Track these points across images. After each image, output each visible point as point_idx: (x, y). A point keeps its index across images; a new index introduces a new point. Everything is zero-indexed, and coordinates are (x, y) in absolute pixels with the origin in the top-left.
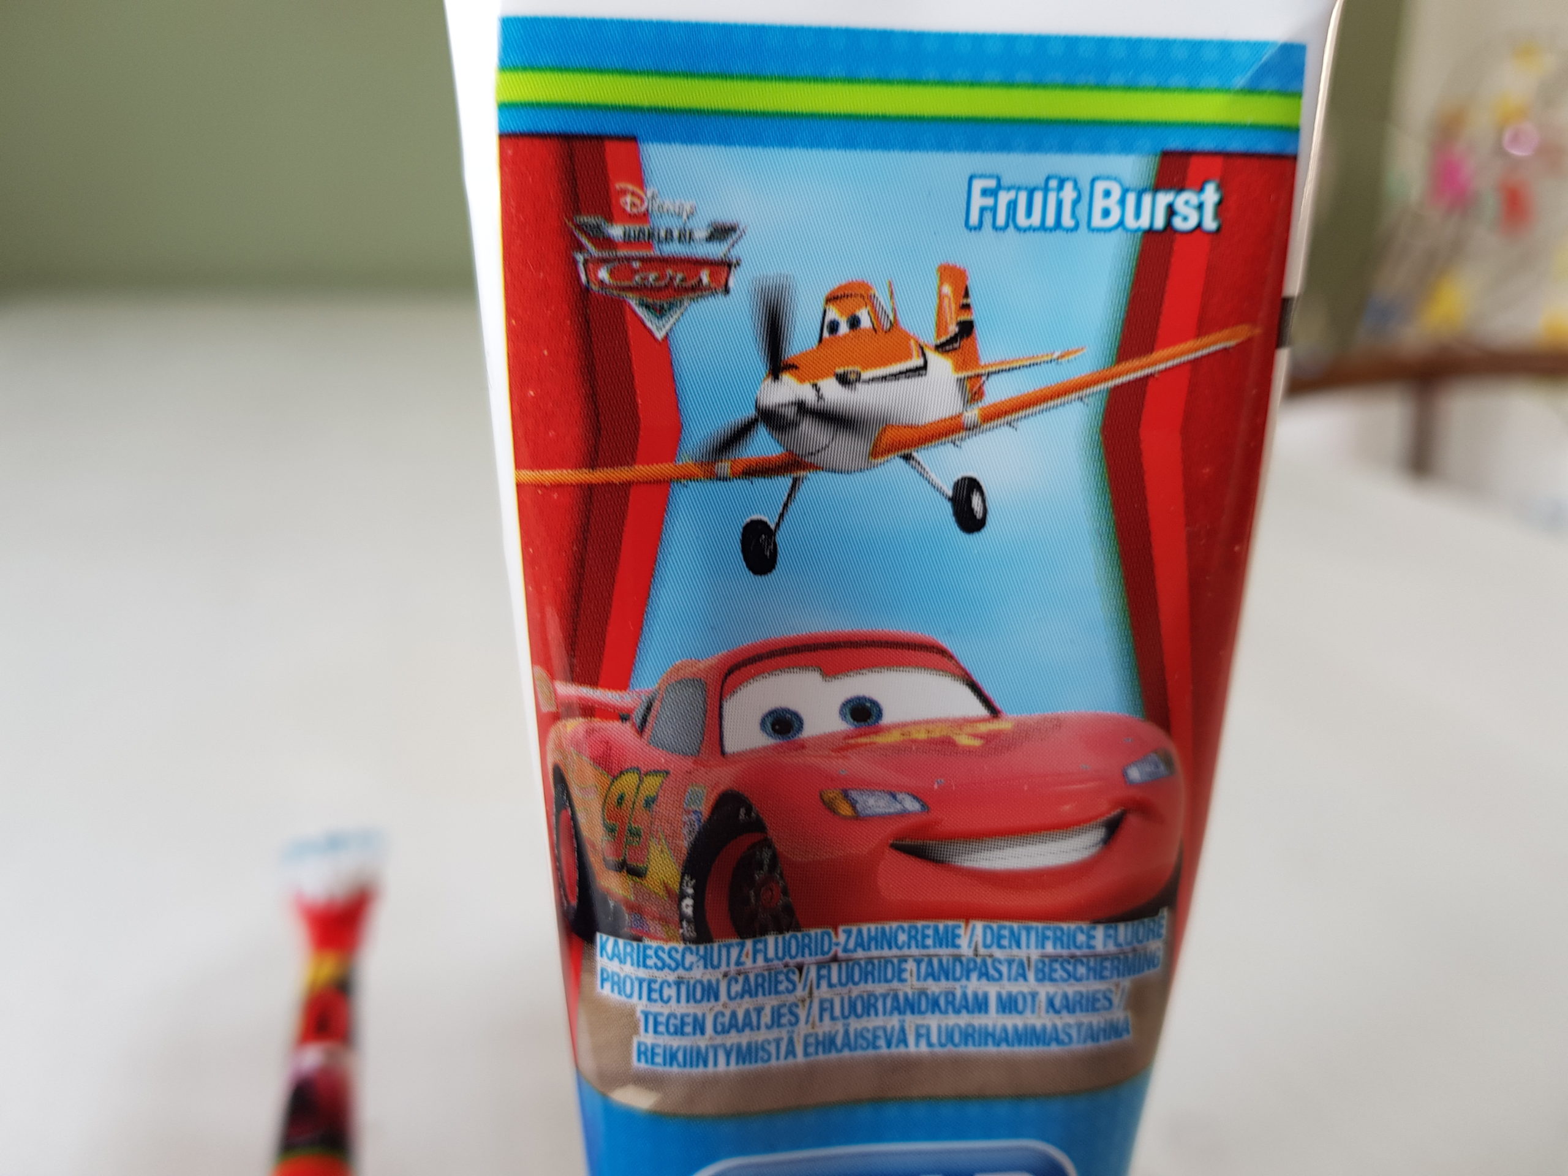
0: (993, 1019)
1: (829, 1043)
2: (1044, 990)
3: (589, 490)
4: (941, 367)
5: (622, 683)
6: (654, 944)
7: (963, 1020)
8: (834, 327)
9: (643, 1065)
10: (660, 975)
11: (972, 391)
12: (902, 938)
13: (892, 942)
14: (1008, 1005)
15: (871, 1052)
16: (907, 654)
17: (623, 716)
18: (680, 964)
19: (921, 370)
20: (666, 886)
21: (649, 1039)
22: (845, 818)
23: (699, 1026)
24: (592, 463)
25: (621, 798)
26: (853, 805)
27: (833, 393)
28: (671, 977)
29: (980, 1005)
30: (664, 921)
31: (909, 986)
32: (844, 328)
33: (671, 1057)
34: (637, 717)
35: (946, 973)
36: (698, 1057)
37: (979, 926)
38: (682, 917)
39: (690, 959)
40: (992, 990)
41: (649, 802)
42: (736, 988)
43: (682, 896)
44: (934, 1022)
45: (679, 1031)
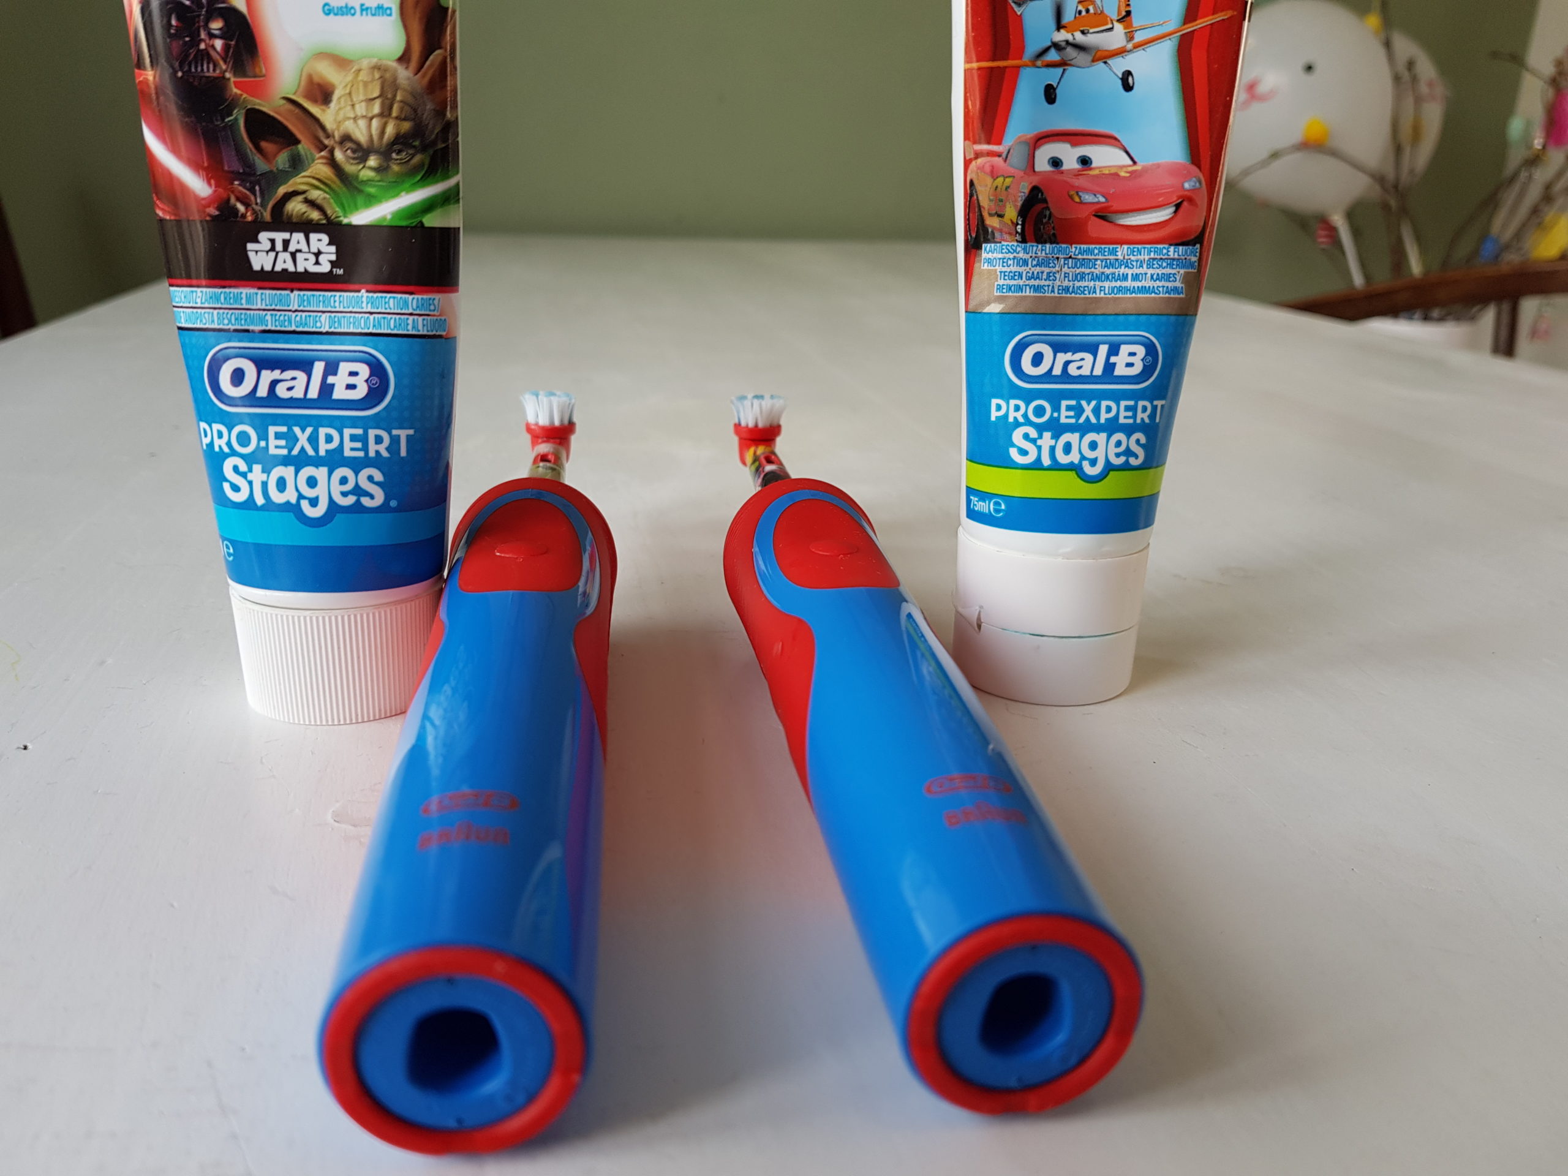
0: (1129, 283)
1: (1067, 289)
2: (1150, 272)
3: (991, 69)
4: (1119, 28)
5: (999, 143)
6: (1006, 243)
7: (1118, 284)
8: (1080, 12)
9: (998, 294)
10: (1007, 256)
11: (1130, 37)
12: (1096, 251)
13: (1092, 253)
14: (1136, 277)
15: (1082, 296)
16: (1102, 139)
17: (999, 155)
18: (1015, 251)
19: (1111, 29)
20: (1011, 220)
21: (1001, 282)
22: (1077, 202)
23: (1020, 276)
24: (994, 60)
25: (997, 187)
26: (1080, 197)
27: (1079, 37)
28: (1011, 256)
29: (1125, 278)
30: (1010, 234)
31: (1097, 271)
32: (1084, 13)
33: (1010, 288)
34: (1004, 155)
35: (1112, 265)
36: (1020, 288)
37: (1125, 247)
38: (1017, 232)
39: (1019, 249)
40: (1130, 272)
41: (1007, 188)
42: (1035, 263)
43: (1017, 224)
44: (1107, 284)
45: (1013, 278)
